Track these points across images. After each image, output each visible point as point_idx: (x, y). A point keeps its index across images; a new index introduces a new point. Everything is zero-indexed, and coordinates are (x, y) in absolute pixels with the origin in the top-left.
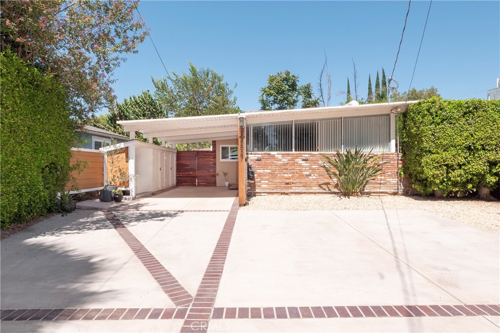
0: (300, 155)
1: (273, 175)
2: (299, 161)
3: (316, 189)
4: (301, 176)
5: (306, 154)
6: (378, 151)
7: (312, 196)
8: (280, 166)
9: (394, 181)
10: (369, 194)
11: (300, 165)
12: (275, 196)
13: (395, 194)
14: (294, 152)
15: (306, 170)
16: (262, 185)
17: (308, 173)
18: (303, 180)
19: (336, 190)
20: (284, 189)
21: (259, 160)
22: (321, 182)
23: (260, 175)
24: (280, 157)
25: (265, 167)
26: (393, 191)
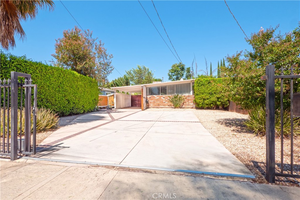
0: (162, 96)
1: (154, 102)
2: (162, 98)
3: (167, 106)
4: (163, 102)
5: (164, 96)
6: (187, 95)
7: (166, 109)
8: (156, 99)
9: (192, 104)
10: (184, 108)
11: (162, 99)
12: (155, 108)
13: (192, 108)
14: (160, 95)
15: (164, 101)
16: (151, 105)
17: (165, 102)
18: (163, 104)
19: (173, 107)
20: (158, 106)
21: (150, 98)
22: (169, 104)
23: (150, 102)
24: (156, 97)
25: (152, 100)
26: (191, 107)
